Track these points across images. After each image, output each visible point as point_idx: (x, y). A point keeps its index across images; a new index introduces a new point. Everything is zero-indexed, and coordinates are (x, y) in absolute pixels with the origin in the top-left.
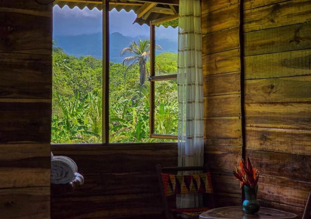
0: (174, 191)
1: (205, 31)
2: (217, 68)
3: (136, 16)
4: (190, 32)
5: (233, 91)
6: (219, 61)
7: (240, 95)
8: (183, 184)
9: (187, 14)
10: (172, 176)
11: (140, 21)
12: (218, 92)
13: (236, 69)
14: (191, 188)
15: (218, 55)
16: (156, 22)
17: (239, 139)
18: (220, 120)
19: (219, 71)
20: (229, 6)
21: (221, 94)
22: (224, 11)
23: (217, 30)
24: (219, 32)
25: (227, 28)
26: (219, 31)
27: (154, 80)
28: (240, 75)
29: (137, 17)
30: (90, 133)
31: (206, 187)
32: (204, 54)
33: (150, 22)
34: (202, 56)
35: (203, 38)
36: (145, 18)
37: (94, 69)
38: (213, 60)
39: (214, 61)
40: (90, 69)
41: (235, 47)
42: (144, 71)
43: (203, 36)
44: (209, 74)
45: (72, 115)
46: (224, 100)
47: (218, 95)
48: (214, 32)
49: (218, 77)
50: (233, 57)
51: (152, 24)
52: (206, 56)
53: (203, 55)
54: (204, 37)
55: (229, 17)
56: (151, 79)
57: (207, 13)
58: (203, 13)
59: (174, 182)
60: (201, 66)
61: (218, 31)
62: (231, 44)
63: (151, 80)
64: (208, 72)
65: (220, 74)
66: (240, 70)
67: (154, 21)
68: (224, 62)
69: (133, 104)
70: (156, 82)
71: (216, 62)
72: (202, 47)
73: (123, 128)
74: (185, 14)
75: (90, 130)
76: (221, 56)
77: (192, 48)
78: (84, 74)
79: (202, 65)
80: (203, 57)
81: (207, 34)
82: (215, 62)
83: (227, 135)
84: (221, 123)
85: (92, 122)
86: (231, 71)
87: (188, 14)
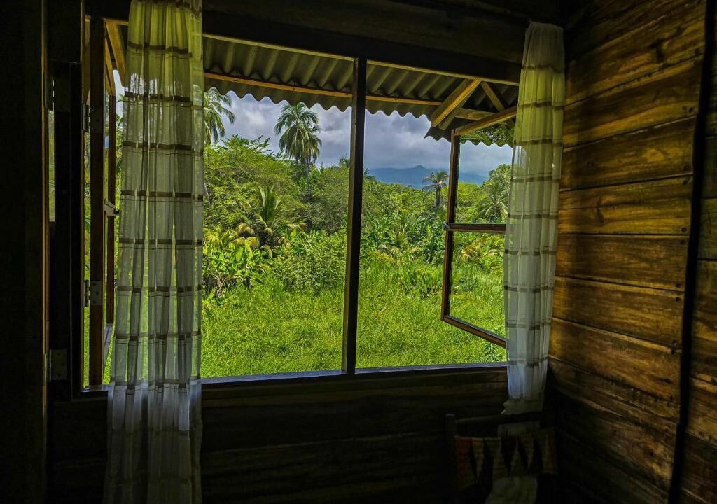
0: (478, 475)
1: (570, 139)
2: (601, 221)
3: (429, 124)
4: (544, 141)
5: (653, 281)
6: (610, 205)
7: (682, 297)
8: (498, 459)
9: (538, 102)
10: (477, 441)
11: (435, 133)
12: (602, 275)
13: (671, 229)
14: (513, 464)
15: (607, 193)
16: (461, 130)
17: (666, 402)
18: (603, 337)
19: (609, 228)
20: (658, 71)
21: (609, 280)
22: (637, 88)
23: (612, 135)
24: (615, 138)
25: (644, 126)
26: (616, 136)
27: (452, 230)
28: (686, 246)
29: (430, 126)
30: (392, 245)
31: (545, 460)
32: (566, 189)
33: (453, 131)
34: (561, 193)
35: (565, 155)
36: (444, 128)
37: (400, 193)
38: (593, 202)
39: (595, 205)
40: (397, 194)
41: (673, 172)
42: (439, 198)
43: (565, 150)
44: (578, 231)
45: (379, 230)
46: (620, 295)
47: (600, 281)
48: (598, 140)
49: (606, 240)
50: (663, 197)
51: (455, 134)
52: (570, 193)
53: (561, 190)
54: (567, 152)
55: (655, 99)
56: (448, 227)
57: (581, 100)
58: (568, 101)
59: (480, 455)
60: (555, 214)
61: (612, 137)
62: (657, 167)
63: (449, 230)
64: (574, 226)
65: (611, 236)
66: (688, 231)
67: (459, 129)
68: (629, 209)
69: (429, 222)
70: (456, 233)
71: (601, 207)
72: (562, 174)
73: (420, 242)
74: (534, 101)
75: (393, 243)
76: (617, 194)
77: (546, 175)
78: (391, 197)
79: (557, 212)
80: (562, 195)
81: (578, 145)
82: (597, 208)
83: (624, 378)
84: (605, 343)
85: (394, 236)
86: (652, 232)
87: (541, 102)
